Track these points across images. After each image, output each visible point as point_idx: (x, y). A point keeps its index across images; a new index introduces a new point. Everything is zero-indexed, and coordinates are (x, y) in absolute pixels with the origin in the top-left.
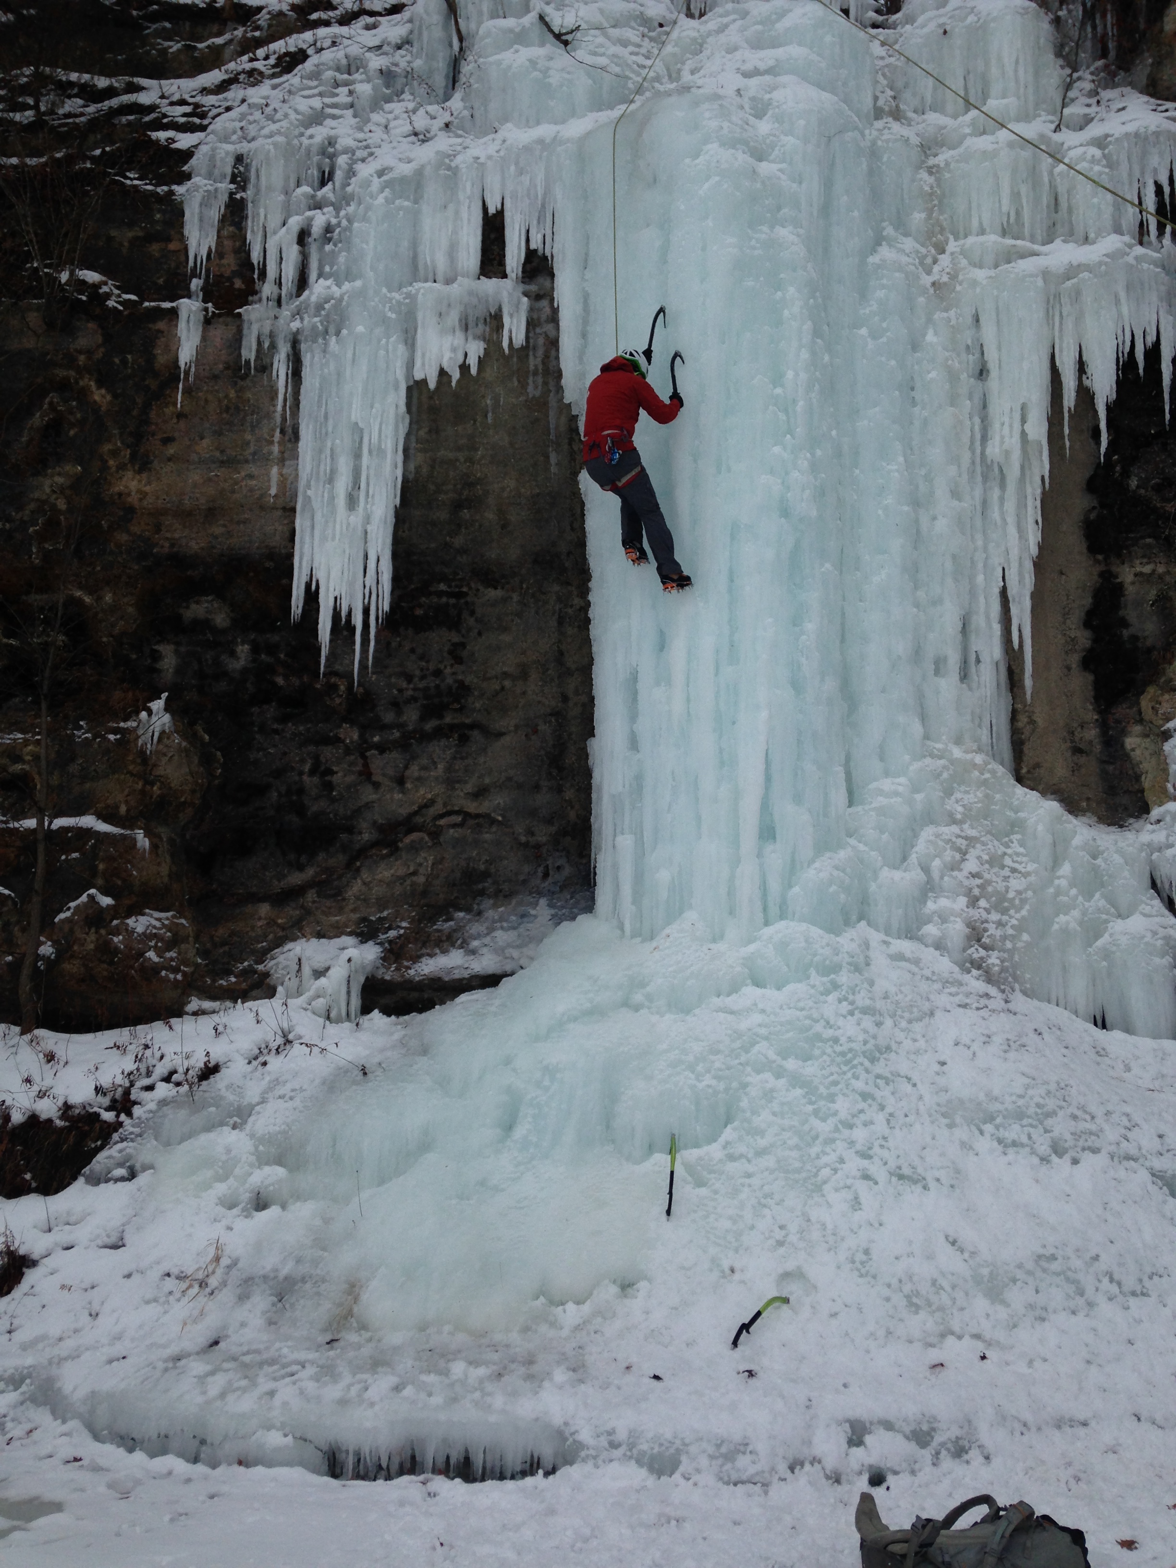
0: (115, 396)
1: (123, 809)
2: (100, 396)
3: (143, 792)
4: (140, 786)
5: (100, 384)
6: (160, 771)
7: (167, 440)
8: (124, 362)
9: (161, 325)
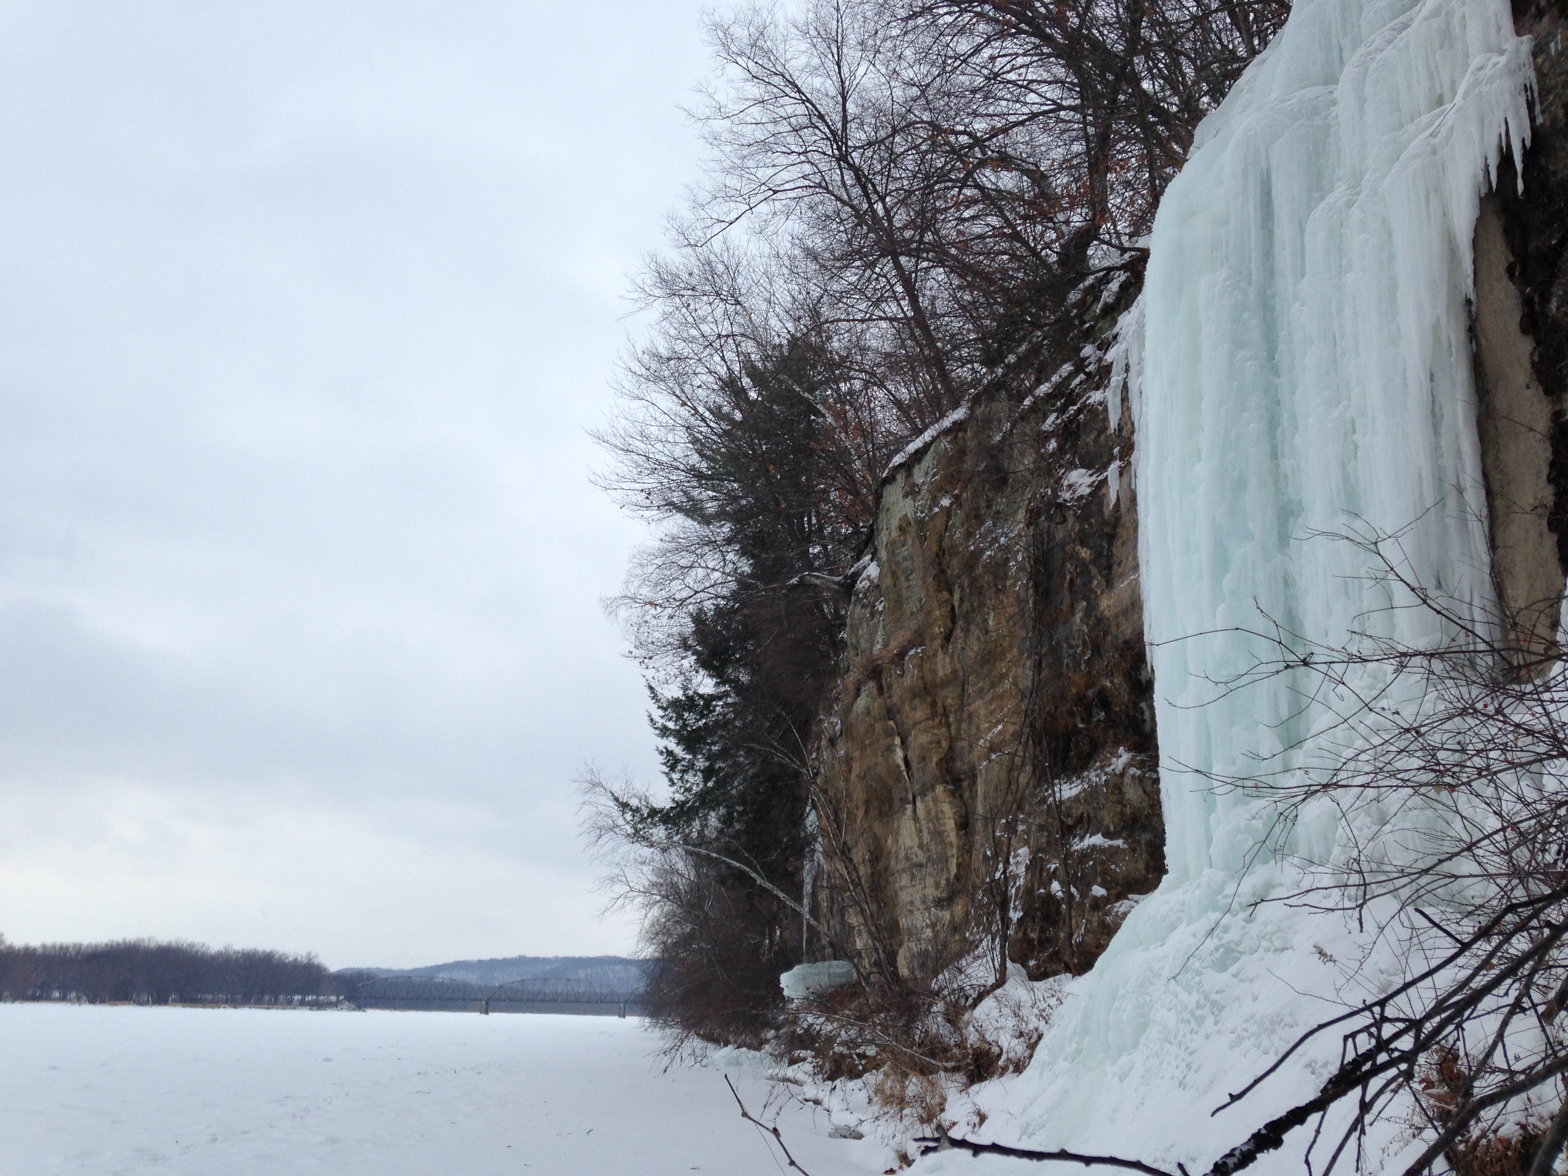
0: (1091, 549)
1: (1112, 828)
2: (1085, 553)
3: (1122, 813)
4: (1119, 810)
5: (1082, 544)
6: (1127, 796)
7: (1119, 564)
8: (1090, 525)
9: (1104, 491)
